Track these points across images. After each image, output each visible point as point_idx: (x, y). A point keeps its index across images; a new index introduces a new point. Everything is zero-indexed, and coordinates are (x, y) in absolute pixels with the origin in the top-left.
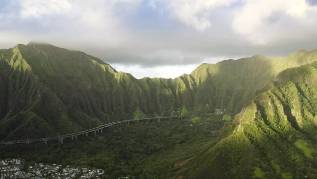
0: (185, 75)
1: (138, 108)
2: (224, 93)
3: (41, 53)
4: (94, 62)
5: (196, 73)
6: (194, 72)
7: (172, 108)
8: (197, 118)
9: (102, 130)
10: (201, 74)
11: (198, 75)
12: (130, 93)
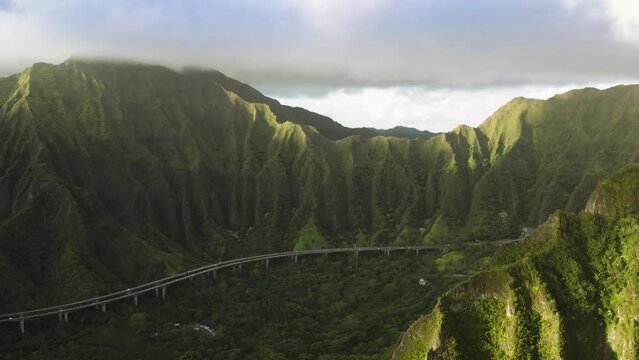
0: (464, 128)
1: (311, 221)
2: (552, 183)
3: (89, 82)
4: (233, 96)
5: (493, 125)
6: (489, 121)
7: (404, 220)
8: (455, 257)
9: (164, 290)
10: (505, 128)
11: (497, 129)
12: (300, 178)
